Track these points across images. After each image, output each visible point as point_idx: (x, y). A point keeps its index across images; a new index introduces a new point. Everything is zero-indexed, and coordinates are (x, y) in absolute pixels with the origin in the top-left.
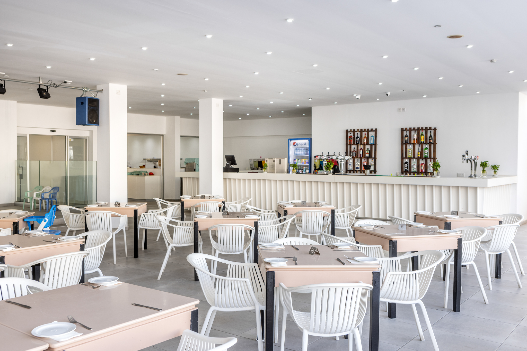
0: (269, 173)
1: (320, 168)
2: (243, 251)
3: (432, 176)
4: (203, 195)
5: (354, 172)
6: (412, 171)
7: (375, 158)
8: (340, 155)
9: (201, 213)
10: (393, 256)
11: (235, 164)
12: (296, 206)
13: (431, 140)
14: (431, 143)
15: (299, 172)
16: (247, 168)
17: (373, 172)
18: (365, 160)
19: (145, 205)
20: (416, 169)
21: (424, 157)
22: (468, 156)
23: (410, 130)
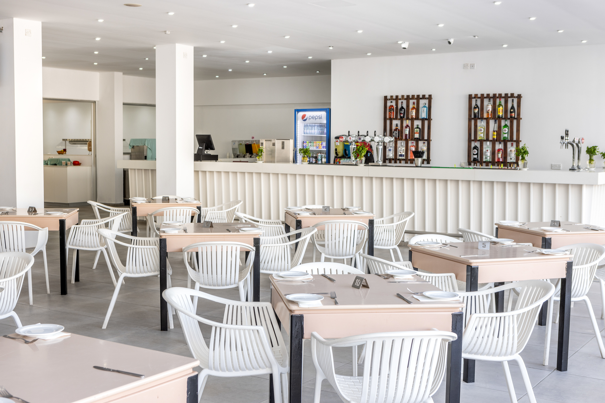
0: (265, 162)
1: (345, 155)
2: (238, 284)
3: (515, 168)
4: (165, 197)
5: (396, 162)
6: (484, 160)
7: (429, 141)
8: (376, 135)
9: (169, 224)
10: (472, 289)
11: (212, 148)
12: (315, 214)
13: (514, 113)
14: (513, 118)
15: (311, 161)
16: (228, 155)
17: (426, 162)
18: (412, 143)
19: (75, 212)
20: (490, 158)
21: (502, 139)
22: (568, 138)
23: (482, 97)
